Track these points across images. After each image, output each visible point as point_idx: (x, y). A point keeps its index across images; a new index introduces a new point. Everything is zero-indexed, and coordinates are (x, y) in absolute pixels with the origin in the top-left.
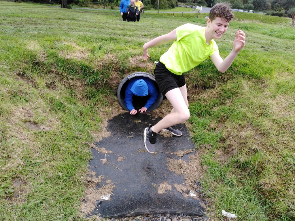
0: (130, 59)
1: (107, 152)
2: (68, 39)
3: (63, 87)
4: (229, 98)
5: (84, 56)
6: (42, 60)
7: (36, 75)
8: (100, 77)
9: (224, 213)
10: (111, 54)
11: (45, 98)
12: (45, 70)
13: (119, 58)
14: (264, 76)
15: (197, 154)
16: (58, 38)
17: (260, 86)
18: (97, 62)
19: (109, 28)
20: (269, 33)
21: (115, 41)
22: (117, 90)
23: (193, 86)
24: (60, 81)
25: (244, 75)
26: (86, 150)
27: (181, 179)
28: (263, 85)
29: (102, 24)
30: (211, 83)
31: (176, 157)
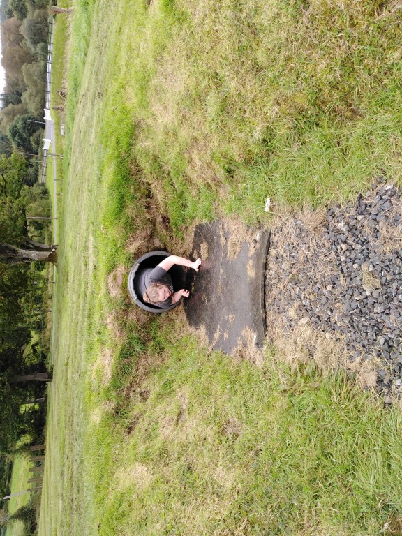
0: (112, 295)
1: (218, 332)
2: (88, 373)
3: (147, 382)
4: (161, 167)
5: (109, 355)
6: (113, 406)
7: (131, 414)
8: (136, 335)
9: (267, 209)
10: (106, 320)
11: (156, 403)
12: (125, 402)
13: (111, 310)
14: (132, 120)
15: (224, 220)
16: (87, 386)
17: (144, 126)
18: (117, 339)
19: (77, 315)
21: (92, 311)
22: (152, 313)
23: (148, 212)
24: (139, 386)
25: (130, 145)
26: (213, 356)
27: (245, 246)
28: (142, 122)
29: (73, 324)
30: (143, 188)
31: (226, 247)
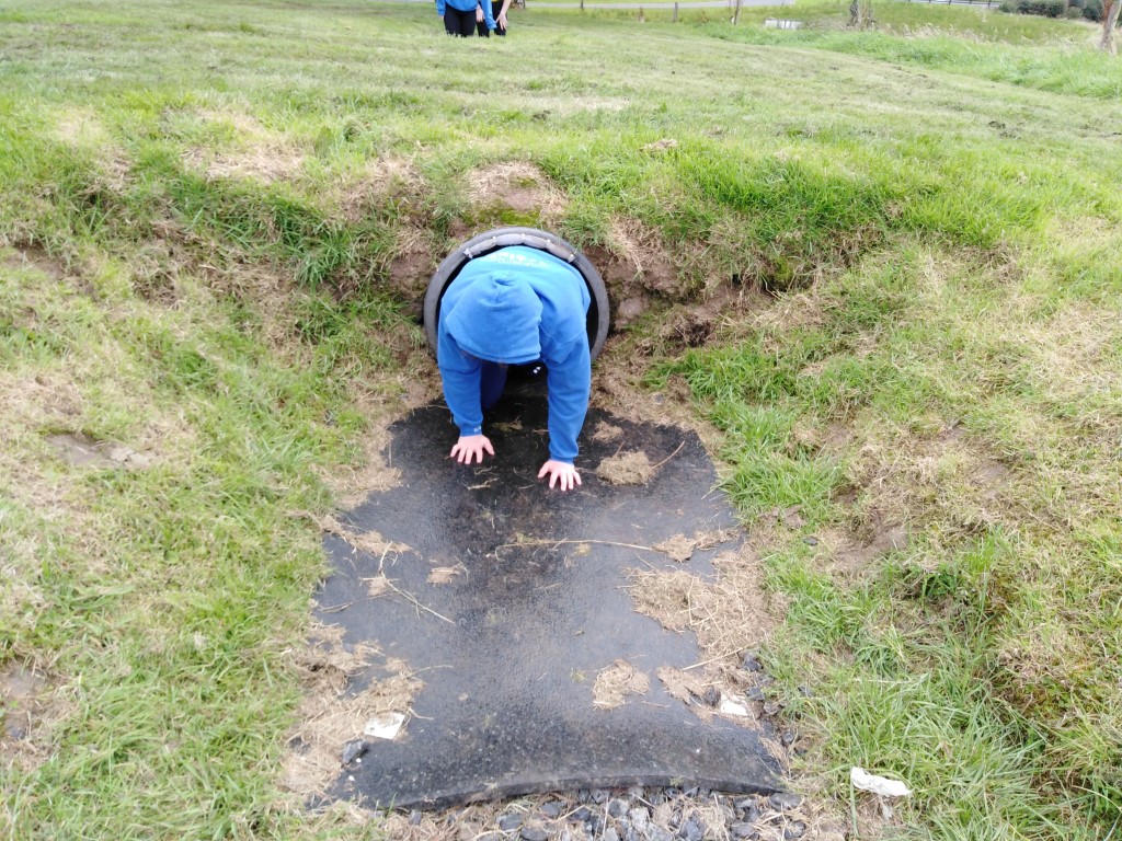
0: (472, 175)
1: (387, 547)
2: (221, 98)
3: (206, 295)
4: (867, 324)
5: (284, 167)
6: (116, 185)
7: (91, 248)
8: (352, 252)
9: (860, 778)
10: (394, 156)
11: (131, 337)
12: (130, 225)
13: (427, 173)
14: (1007, 235)
15: (745, 549)
16: (179, 97)
17: (989, 275)
18: (337, 192)
19: (387, 59)
20: (1016, 77)
21: (412, 108)
22: (421, 300)
23: (724, 283)
24: (191, 270)
25: (924, 230)
26: (304, 542)
27: (686, 648)
28: (1002, 268)
29: (358, 48)
30: (796, 268)
31: (662, 559)
